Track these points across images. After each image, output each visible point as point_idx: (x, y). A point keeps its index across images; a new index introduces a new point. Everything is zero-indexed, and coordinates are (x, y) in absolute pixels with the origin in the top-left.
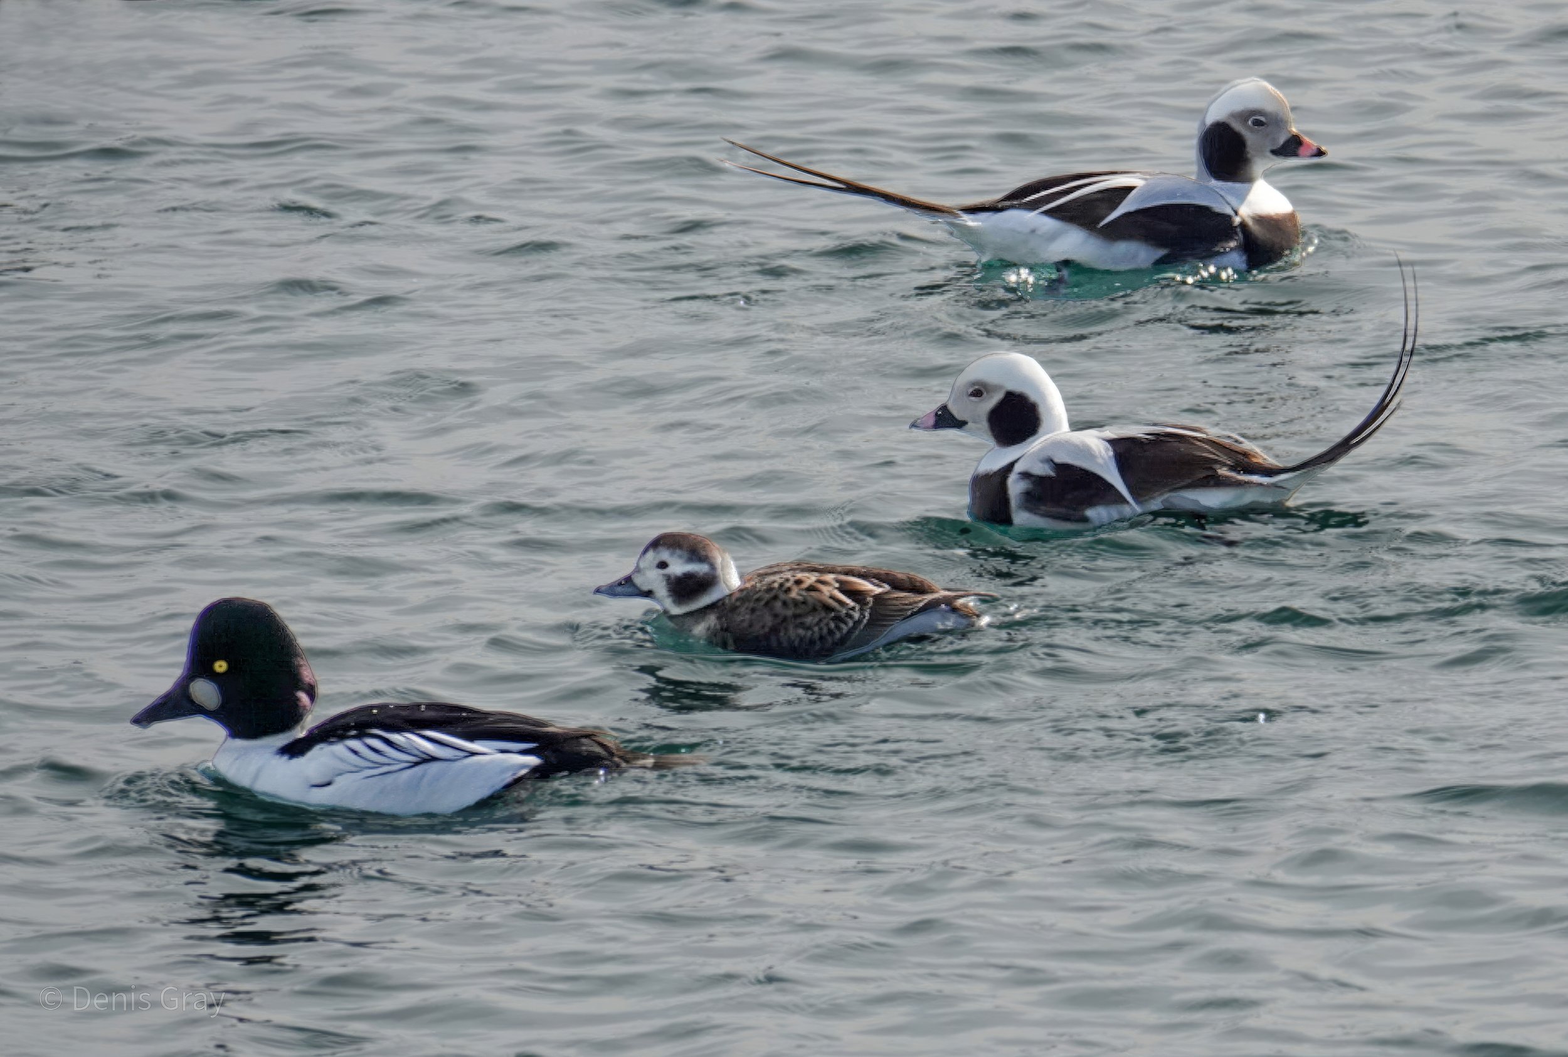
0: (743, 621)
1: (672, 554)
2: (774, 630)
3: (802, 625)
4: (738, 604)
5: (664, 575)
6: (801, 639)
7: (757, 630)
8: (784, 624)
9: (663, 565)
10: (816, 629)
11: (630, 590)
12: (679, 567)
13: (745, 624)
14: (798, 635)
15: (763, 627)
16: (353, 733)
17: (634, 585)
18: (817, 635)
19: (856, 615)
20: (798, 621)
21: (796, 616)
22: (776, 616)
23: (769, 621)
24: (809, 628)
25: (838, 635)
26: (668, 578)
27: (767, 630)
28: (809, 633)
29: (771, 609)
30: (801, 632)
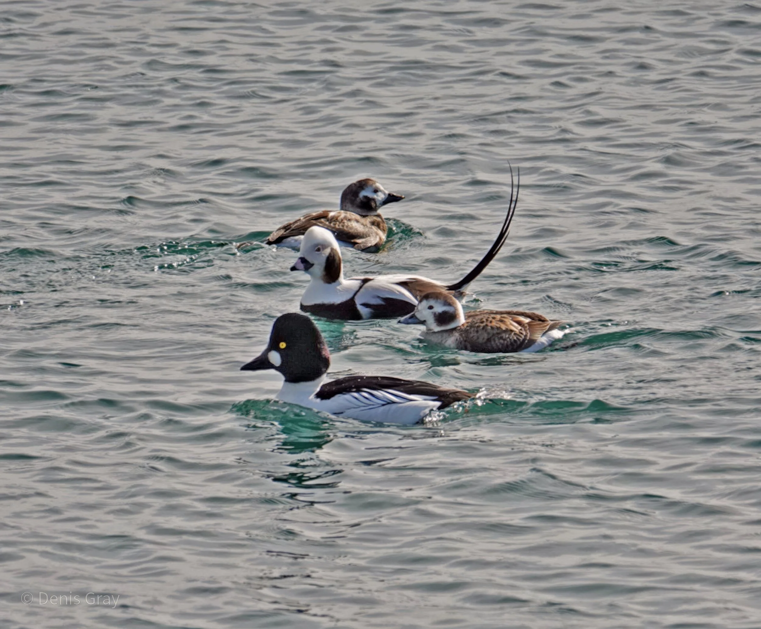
0: (473, 336)
1: (436, 302)
2: (489, 340)
3: (502, 338)
4: (468, 328)
5: (432, 313)
6: (503, 344)
7: (481, 340)
8: (493, 337)
9: (431, 308)
10: (508, 340)
11: (416, 321)
12: (439, 308)
13: (475, 338)
14: (500, 343)
15: (483, 339)
16: (354, 390)
17: (416, 318)
18: (509, 343)
19: (524, 333)
20: (499, 336)
21: (498, 334)
22: (488, 334)
23: (486, 336)
24: (504, 340)
25: (519, 343)
26: (435, 314)
27: (485, 340)
28: (506, 342)
29: (486, 331)
30: (502, 341)
